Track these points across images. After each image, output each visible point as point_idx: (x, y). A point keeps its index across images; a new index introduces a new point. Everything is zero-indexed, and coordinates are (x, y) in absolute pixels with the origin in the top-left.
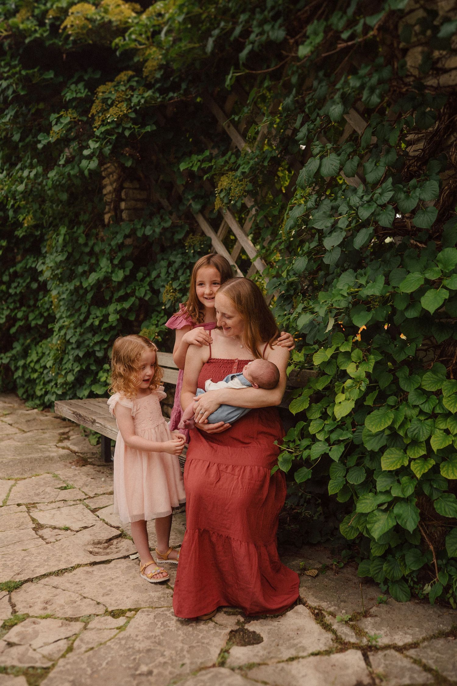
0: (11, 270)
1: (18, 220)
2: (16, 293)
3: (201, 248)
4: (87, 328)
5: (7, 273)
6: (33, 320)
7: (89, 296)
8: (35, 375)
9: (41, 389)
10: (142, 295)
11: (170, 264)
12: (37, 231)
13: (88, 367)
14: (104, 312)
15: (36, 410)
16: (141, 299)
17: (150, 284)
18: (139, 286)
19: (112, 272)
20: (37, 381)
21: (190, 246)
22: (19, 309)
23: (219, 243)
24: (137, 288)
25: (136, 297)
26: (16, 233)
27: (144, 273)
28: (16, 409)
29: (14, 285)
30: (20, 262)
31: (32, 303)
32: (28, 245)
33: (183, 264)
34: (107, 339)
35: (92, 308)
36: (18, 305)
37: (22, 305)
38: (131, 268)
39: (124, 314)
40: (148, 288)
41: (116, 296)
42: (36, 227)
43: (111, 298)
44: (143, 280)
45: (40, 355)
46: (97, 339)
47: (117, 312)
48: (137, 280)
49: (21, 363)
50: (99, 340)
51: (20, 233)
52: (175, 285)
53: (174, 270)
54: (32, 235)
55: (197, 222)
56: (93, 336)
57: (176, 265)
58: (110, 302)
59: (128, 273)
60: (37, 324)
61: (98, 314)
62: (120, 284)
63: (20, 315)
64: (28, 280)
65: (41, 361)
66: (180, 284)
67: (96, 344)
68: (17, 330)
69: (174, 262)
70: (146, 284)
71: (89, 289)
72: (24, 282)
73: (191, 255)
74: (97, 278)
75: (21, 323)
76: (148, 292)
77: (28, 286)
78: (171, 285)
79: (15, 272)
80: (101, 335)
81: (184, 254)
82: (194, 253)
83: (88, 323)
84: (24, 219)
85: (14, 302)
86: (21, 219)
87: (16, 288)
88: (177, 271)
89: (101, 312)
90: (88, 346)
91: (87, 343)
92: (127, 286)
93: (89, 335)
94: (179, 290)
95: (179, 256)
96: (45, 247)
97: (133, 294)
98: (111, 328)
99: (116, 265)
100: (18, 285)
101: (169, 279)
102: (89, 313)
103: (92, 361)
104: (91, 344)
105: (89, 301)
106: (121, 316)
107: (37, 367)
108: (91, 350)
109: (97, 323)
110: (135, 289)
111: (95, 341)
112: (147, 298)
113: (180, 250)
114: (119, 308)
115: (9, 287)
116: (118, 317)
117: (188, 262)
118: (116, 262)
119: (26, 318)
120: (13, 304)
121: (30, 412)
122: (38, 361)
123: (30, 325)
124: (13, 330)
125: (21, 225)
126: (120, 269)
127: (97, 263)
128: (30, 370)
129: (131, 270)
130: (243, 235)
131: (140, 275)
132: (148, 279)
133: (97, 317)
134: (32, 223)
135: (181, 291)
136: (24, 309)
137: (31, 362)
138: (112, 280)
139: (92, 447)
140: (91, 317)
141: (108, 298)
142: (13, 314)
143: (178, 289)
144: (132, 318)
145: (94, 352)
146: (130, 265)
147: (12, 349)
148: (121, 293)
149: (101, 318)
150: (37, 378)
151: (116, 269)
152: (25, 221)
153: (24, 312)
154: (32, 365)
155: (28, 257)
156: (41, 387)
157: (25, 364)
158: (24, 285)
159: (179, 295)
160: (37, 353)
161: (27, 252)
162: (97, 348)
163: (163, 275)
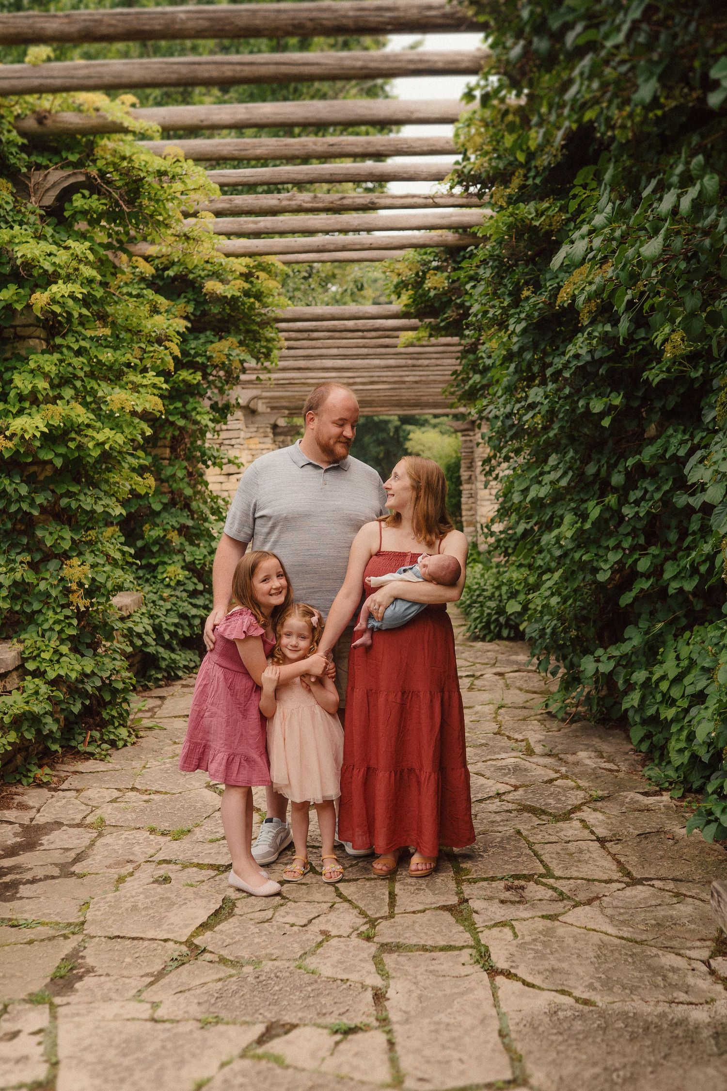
0: (630, 462)
1: (652, 343)
2: (637, 513)
5: (620, 467)
6: (674, 578)
8: (669, 713)
9: (681, 751)
12: (695, 368)
15: (666, 797)
20: (674, 729)
22: (642, 549)
26: (645, 375)
28: (620, 786)
29: (634, 495)
30: (652, 441)
31: (673, 536)
32: (672, 402)
36: (642, 540)
37: (649, 543)
42: (693, 358)
45: (685, 663)
49: (640, 676)
51: (654, 375)
54: (682, 378)
60: (681, 590)
63: (644, 565)
64: (666, 487)
65: (687, 681)
68: (636, 598)
72: (658, 489)
75: (645, 585)
77: (666, 501)
79: (639, 466)
84: (666, 341)
85: (634, 533)
86: (658, 341)
87: (637, 503)
96: (712, 407)
100: (643, 498)
107: (675, 693)
115: (623, 500)
119: (657, 571)
120: (630, 539)
121: (651, 800)
122: (678, 679)
123: (665, 589)
124: (626, 599)
125: (657, 355)
128: (659, 697)
134: (685, 349)
136: (654, 550)
137: (663, 678)
142: (630, 561)
147: (624, 641)
150: (672, 721)
152: (668, 347)
153: (654, 556)
154: (664, 686)
155: (670, 431)
156: (683, 745)
157: (649, 679)
158: (658, 496)
160: (678, 658)
161: (669, 417)
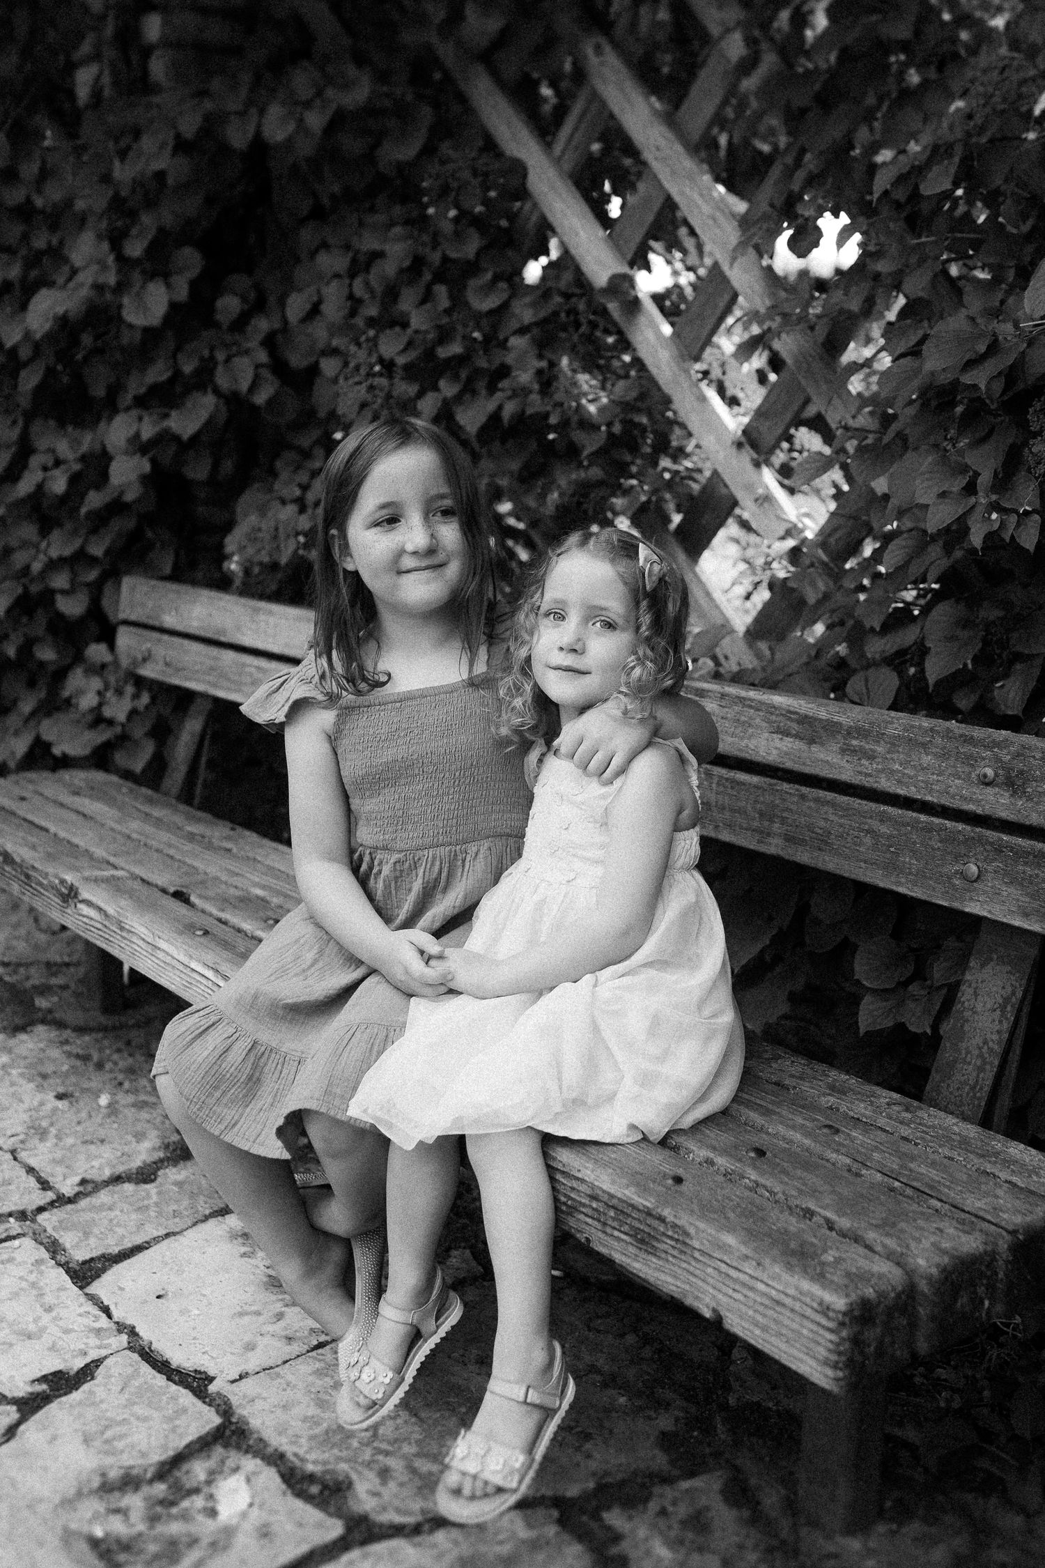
3: (486, 202)
4: (23, 501)
7: (30, 380)
10: (244, 386)
11: (361, 265)
13: (26, 649)
14: (85, 448)
16: (235, 402)
17: (270, 342)
18: (227, 346)
19: (120, 288)
21: (445, 191)
23: (559, 184)
24: (220, 356)
25: (217, 392)
27: (244, 299)
33: (418, 263)
34: (97, 550)
35: (36, 427)
38: (194, 273)
39: (167, 455)
40: (262, 356)
41: (136, 386)
43: (114, 391)
44: (240, 324)
46: (59, 546)
47: (139, 447)
48: (217, 325)
50: (67, 552)
52: (391, 346)
53: (378, 288)
55: (462, 99)
56: (44, 531)
57: (389, 268)
58: (110, 406)
59: (182, 292)
61: (63, 448)
62: (151, 335)
66: (410, 344)
67: (53, 565)
69: (378, 255)
70: (253, 343)
71: (25, 353)
73: (447, 227)
74: (60, 310)
76: (266, 373)
78: (374, 342)
80: (75, 532)
81: (419, 222)
82: (456, 220)
83: (25, 486)
88: (391, 294)
89: (75, 443)
90: (27, 568)
91: (20, 559)
92: (178, 349)
93: (28, 531)
94: (407, 367)
95: (397, 230)
97: (203, 379)
98: (117, 507)
99: (136, 262)
101: (359, 322)
102: (24, 450)
103: (39, 626)
104: (37, 567)
105: (24, 402)
106: (153, 461)
108: (35, 589)
109: (59, 484)
110: (212, 358)
111: (54, 553)
112: (261, 398)
113: (397, 210)
114: (148, 431)
116: (147, 467)
117: (435, 258)
118: (135, 249)
126: (151, 276)
127: (57, 254)
129: (193, 284)
130: (679, 148)
131: (229, 305)
132: (262, 325)
133: (58, 463)
135: (411, 372)
138: (120, 319)
139: (42, 938)
140: (35, 461)
141: (99, 391)
143: (401, 361)
144: (198, 471)
145: (48, 596)
146: (190, 261)
148: (157, 373)
149: (77, 467)
151: (136, 276)
159: (407, 389)
162: (60, 581)
163: (333, 309)
